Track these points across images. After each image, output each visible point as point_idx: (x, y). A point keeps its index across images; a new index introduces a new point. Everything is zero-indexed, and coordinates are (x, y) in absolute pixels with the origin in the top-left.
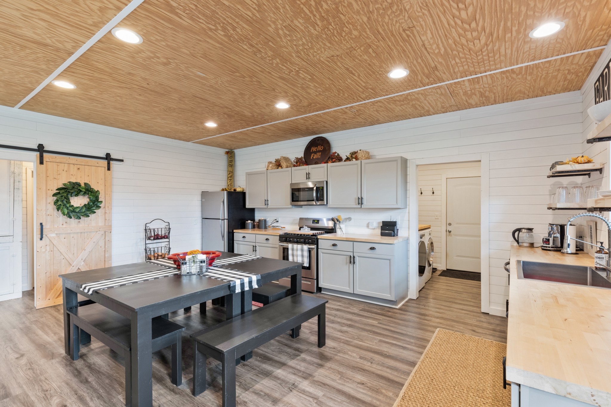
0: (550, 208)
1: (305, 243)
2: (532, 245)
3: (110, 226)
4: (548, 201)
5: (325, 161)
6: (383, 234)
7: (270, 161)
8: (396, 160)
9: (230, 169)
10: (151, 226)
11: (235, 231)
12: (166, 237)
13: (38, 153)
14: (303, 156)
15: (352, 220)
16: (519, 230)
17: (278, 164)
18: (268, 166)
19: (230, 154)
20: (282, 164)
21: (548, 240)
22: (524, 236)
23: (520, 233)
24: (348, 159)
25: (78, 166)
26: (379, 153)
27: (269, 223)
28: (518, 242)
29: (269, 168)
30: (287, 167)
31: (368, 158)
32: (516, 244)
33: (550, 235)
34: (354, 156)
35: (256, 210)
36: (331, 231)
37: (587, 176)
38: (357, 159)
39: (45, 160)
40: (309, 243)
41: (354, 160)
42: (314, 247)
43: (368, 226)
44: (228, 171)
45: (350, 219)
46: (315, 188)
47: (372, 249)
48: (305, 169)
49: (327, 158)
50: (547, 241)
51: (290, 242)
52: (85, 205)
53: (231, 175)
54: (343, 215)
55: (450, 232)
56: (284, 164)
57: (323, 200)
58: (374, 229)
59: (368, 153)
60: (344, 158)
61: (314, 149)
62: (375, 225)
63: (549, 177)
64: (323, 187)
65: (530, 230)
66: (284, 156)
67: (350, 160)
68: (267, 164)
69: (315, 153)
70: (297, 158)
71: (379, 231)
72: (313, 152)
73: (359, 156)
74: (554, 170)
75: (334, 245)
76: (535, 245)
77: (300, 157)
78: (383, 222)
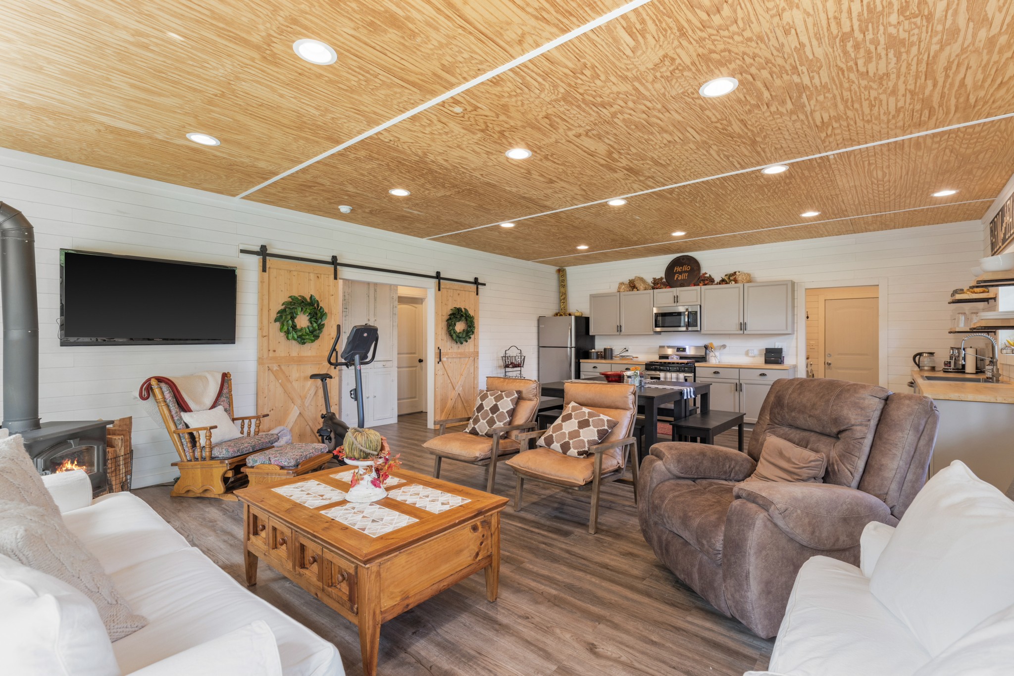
0: (950, 332)
1: (679, 371)
2: (933, 369)
3: (478, 353)
4: (949, 326)
5: (694, 281)
6: (767, 362)
7: (621, 281)
8: (787, 284)
9: (562, 290)
10: (509, 353)
11: (581, 361)
12: (519, 366)
13: (437, 280)
14: (664, 276)
15: (727, 348)
16: (920, 354)
17: (632, 286)
18: (619, 288)
19: (561, 272)
20: (637, 285)
21: (950, 362)
22: (925, 361)
23: (921, 358)
24: (723, 281)
25: (458, 292)
26: (761, 275)
27: (616, 353)
28: (918, 366)
29: (622, 290)
30: (645, 289)
31: (750, 281)
32: (916, 368)
33: (951, 358)
34: (731, 278)
35: (596, 338)
36: (703, 359)
37: (986, 303)
38: (736, 281)
39: (442, 286)
40: (684, 371)
41: (733, 282)
42: (692, 375)
43: (747, 354)
44: (560, 292)
45: (724, 346)
46: (687, 313)
47: (763, 375)
48: (672, 292)
49: (696, 279)
50: (948, 364)
51: (660, 370)
52: (464, 330)
53: (563, 296)
54: (716, 342)
55: (830, 364)
56: (641, 286)
57: (696, 326)
58: (754, 357)
59: (749, 275)
60: (717, 279)
61: (678, 269)
62: (756, 352)
63: (949, 303)
64: (696, 312)
65: (932, 354)
66: (638, 275)
67: (727, 283)
68: (617, 286)
69: (680, 273)
70: (654, 279)
71: (763, 359)
72: (676, 273)
73: (739, 278)
74: (954, 298)
75: (716, 373)
76: (937, 369)
77: (658, 277)
78: (767, 349)
